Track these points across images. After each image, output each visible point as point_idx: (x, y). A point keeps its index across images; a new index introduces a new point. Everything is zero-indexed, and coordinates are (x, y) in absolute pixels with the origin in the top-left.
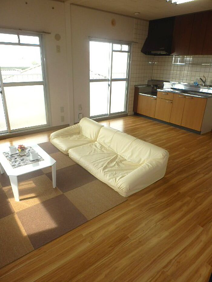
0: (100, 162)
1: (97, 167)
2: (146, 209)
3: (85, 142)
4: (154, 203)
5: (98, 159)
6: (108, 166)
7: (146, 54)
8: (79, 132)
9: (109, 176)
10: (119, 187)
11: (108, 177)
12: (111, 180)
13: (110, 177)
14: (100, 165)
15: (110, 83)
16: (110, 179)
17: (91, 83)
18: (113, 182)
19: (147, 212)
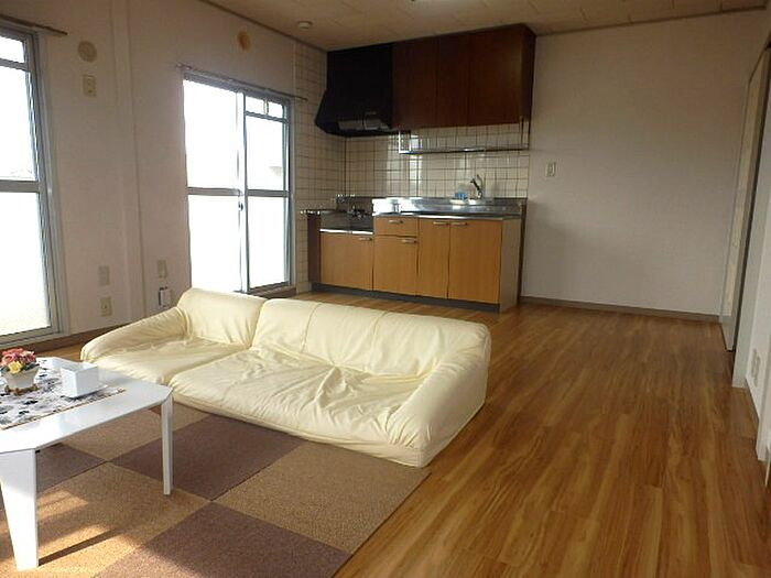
0: (298, 390)
1: (297, 405)
2: (496, 482)
3: (216, 354)
4: (504, 463)
5: (288, 384)
6: (328, 394)
7: (326, 131)
8: (183, 331)
9: (351, 418)
10: (396, 437)
11: (347, 420)
12: (362, 425)
13: (355, 419)
14: (303, 396)
15: (242, 199)
16: (356, 425)
17: (191, 198)
18: (370, 427)
19: (504, 488)
